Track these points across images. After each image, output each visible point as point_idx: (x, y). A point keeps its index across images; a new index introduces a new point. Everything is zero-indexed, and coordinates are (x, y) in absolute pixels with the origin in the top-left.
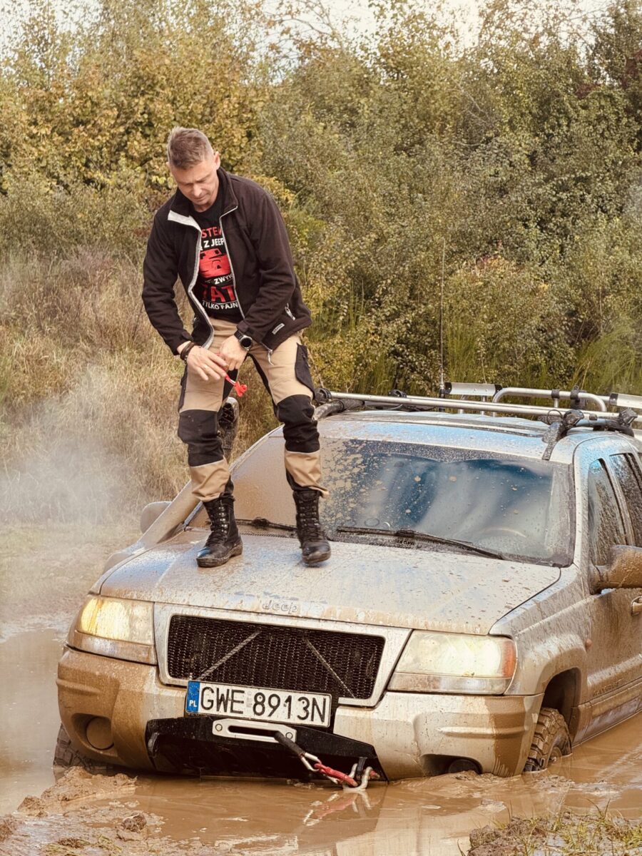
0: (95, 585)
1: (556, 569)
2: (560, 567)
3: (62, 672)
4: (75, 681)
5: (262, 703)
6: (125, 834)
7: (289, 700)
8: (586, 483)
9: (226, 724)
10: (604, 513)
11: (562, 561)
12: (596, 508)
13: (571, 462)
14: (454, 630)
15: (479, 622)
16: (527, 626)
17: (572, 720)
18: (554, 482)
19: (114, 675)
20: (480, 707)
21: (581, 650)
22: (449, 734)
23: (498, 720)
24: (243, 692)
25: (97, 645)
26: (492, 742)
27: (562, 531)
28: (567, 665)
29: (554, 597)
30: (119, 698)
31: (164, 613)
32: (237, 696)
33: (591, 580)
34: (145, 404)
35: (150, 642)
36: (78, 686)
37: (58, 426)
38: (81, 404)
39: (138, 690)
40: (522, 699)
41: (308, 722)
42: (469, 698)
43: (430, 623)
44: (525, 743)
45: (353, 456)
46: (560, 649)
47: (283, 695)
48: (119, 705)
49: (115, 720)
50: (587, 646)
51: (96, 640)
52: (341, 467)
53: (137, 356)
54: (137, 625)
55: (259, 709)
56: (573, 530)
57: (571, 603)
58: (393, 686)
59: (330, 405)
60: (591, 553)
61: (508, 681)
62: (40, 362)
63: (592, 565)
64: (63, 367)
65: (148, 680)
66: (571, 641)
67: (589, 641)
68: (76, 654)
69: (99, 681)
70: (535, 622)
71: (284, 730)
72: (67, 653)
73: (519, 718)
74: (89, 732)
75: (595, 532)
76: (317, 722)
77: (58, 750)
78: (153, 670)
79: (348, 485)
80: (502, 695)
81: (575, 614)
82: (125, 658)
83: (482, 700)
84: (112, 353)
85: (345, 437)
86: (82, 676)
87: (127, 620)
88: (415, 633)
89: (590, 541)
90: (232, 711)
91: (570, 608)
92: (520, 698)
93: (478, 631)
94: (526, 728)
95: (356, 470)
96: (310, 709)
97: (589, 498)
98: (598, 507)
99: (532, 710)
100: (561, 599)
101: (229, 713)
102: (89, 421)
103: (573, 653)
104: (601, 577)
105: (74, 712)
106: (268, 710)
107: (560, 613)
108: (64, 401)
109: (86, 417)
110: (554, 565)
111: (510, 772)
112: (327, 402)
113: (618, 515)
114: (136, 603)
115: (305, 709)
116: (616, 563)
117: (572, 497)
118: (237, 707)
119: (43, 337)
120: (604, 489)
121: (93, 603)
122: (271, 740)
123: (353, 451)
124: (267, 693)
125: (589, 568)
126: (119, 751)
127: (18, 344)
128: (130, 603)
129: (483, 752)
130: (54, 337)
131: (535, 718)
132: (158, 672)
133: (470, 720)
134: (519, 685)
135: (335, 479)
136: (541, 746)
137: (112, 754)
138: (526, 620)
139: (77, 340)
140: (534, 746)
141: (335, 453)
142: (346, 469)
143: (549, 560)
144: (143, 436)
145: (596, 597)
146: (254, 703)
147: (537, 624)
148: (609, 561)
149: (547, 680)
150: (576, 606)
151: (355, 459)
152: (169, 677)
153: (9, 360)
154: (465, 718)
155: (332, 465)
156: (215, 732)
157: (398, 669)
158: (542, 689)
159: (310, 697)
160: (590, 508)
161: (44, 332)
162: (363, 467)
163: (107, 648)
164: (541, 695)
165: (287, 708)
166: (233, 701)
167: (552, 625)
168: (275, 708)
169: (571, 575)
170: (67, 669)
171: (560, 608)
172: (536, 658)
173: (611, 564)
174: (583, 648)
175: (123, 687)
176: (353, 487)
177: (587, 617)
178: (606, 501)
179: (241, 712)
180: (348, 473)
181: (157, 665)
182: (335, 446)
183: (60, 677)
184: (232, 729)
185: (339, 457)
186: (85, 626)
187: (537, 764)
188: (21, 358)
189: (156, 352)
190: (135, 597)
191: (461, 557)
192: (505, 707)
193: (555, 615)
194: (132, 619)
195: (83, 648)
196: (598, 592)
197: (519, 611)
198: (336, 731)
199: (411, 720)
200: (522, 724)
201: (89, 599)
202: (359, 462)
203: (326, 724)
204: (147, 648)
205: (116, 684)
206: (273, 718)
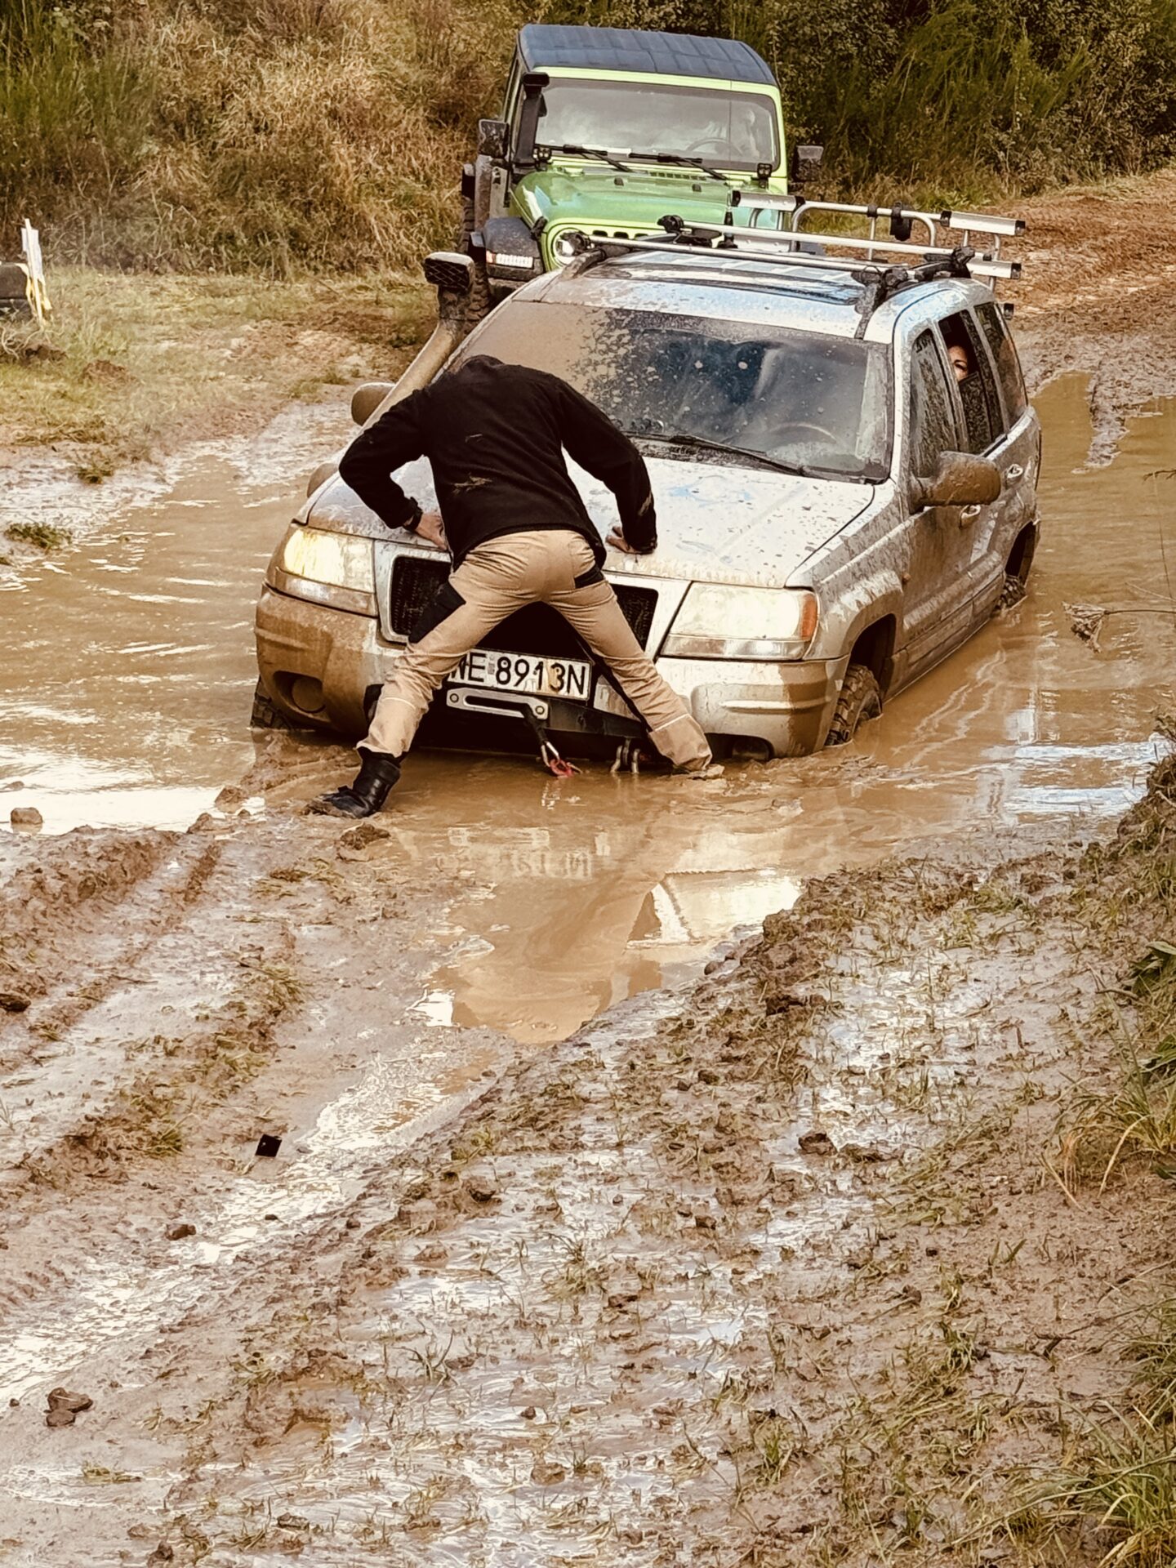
0: (301, 512)
1: (869, 486)
2: (874, 483)
3: (261, 619)
4: (278, 632)
5: (507, 670)
6: (347, 853)
7: (540, 667)
8: (908, 369)
9: (462, 693)
10: (930, 404)
11: (874, 475)
12: (920, 397)
13: (889, 341)
14: (743, 582)
15: (774, 572)
16: (832, 572)
17: (883, 675)
18: (868, 368)
19: (325, 628)
20: (773, 676)
21: (897, 592)
22: (734, 710)
23: (793, 691)
24: (484, 656)
25: (305, 588)
26: (786, 718)
27: (877, 435)
28: (881, 613)
29: (866, 528)
30: (332, 657)
31: (386, 554)
32: (477, 661)
33: (912, 497)
34: (333, 114)
35: (370, 589)
36: (280, 639)
37: (221, 142)
38: (250, 114)
39: (356, 649)
40: (824, 665)
41: (563, 693)
42: (759, 665)
43: (713, 574)
44: (826, 717)
45: (618, 332)
46: (871, 594)
47: (533, 661)
48: (330, 666)
49: (327, 683)
50: (904, 582)
51: (304, 582)
52: (603, 347)
53: (322, 48)
54: (353, 564)
55: (503, 675)
56: (891, 433)
57: (886, 532)
58: (667, 652)
59: (588, 255)
60: (913, 460)
61: (807, 644)
62: (196, 54)
63: (913, 478)
64: (225, 62)
65: (368, 636)
66: (883, 582)
67: (907, 576)
68: (278, 598)
69: (307, 633)
70: (842, 564)
71: (534, 703)
72: (267, 596)
73: (819, 689)
74: (295, 690)
75: (918, 431)
76: (575, 693)
77: (256, 709)
78: (373, 623)
79: (612, 372)
80: (800, 660)
81: (890, 545)
82: (340, 606)
83: (775, 667)
84: (290, 43)
85: (607, 305)
86: (287, 627)
87: (342, 560)
88: (695, 585)
89: (911, 444)
90: (471, 678)
91: (885, 539)
92: (821, 664)
93: (772, 584)
94: (828, 699)
95: (622, 352)
96: (565, 678)
97: (913, 387)
98: (923, 396)
99: (836, 676)
100: (873, 529)
101: (466, 681)
102: (261, 138)
103: (890, 597)
104: (924, 492)
105: (274, 670)
106: (515, 678)
107: (871, 548)
108: (228, 108)
109: (257, 130)
110: (867, 481)
111: (808, 751)
112: (586, 250)
113: (947, 401)
114: (352, 540)
115: (560, 678)
116: (943, 475)
117: (891, 389)
118: (476, 673)
119: (198, 19)
120: (930, 369)
121: (299, 534)
122: (518, 714)
123: (618, 324)
124: (514, 658)
125: (909, 483)
126: (330, 715)
127: (167, 29)
128: (345, 540)
129: (773, 729)
130: (212, 18)
131: (839, 685)
132: (379, 625)
133: (760, 692)
134: (820, 647)
135: (596, 363)
136: (845, 716)
137: (322, 718)
138: (830, 563)
139: (244, 24)
140: (837, 716)
141: (596, 327)
142: (610, 350)
143: (859, 474)
144: (331, 158)
145: (917, 516)
146: (496, 669)
147: (844, 568)
148: (931, 471)
149: (854, 638)
150: (892, 534)
151: (620, 337)
152: (393, 634)
153: (155, 52)
154: (754, 691)
155: (592, 342)
156: (449, 703)
157: (673, 630)
158: (849, 649)
159: (566, 663)
160: (913, 402)
161: (200, 11)
162: (631, 347)
163: (318, 593)
164: (848, 657)
165: (537, 677)
166: (472, 666)
167: (863, 566)
168: (523, 676)
169: (886, 493)
170: (269, 617)
171: (873, 541)
172: (842, 613)
173: (937, 476)
174: (900, 587)
175: (337, 643)
176: (618, 375)
177: (905, 545)
178: (932, 385)
179: (481, 680)
180: (611, 355)
181: (377, 618)
182: (595, 316)
183: (259, 625)
184: (470, 700)
185: (601, 332)
186: (290, 564)
187: (841, 737)
188: (171, 48)
189: (347, 42)
190: (350, 531)
191: (753, 474)
192: (802, 675)
193: (866, 552)
194: (348, 558)
195: (287, 591)
196: (921, 510)
197: (823, 553)
198: (596, 706)
199: (688, 694)
200: (823, 695)
201: (295, 530)
202: (625, 340)
203: (585, 696)
204: (367, 596)
205: (328, 639)
206: (520, 688)
